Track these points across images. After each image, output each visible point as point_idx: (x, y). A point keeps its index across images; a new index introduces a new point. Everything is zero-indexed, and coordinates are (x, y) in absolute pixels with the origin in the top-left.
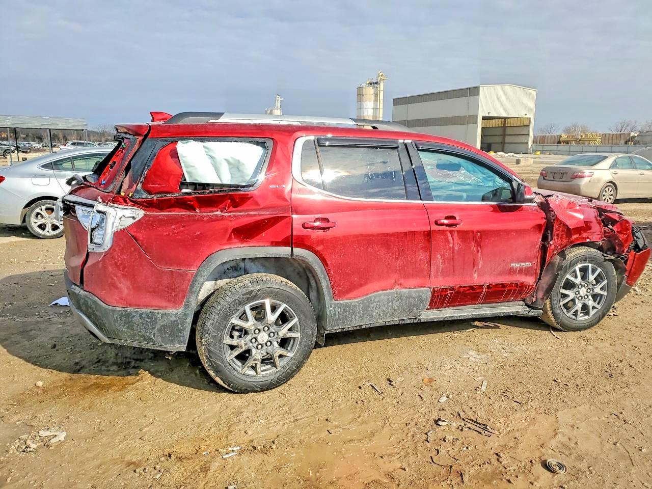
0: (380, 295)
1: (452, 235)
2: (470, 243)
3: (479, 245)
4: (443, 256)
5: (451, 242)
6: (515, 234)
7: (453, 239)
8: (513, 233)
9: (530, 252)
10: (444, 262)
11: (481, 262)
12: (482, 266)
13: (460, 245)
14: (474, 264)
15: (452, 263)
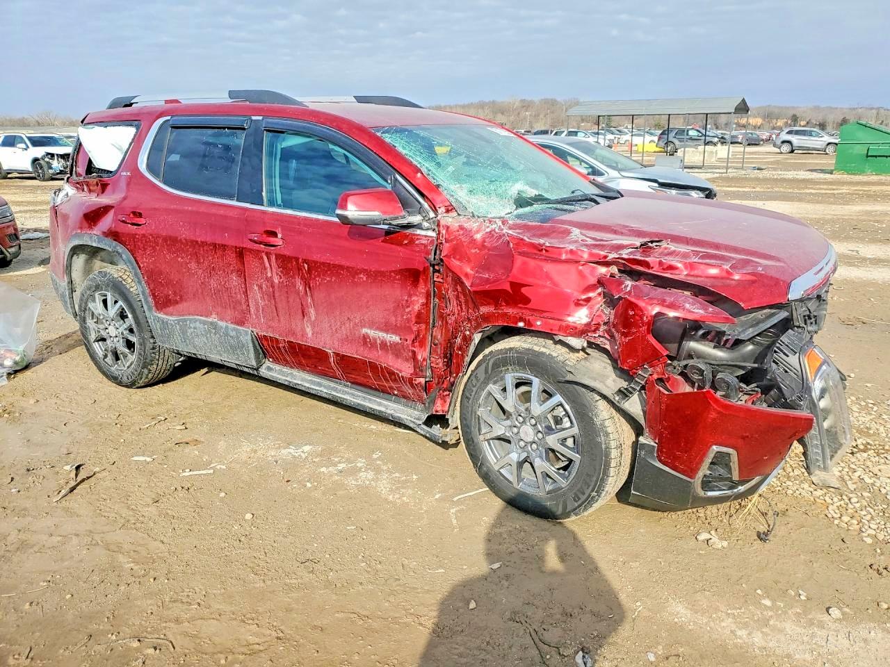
0: (196, 321)
1: (269, 259)
2: (293, 277)
3: (307, 284)
4: (260, 287)
5: (269, 269)
6: (365, 279)
7: (270, 266)
8: (362, 276)
9: (396, 316)
10: (262, 298)
11: (312, 312)
12: (316, 317)
13: (281, 278)
14: (303, 312)
15: (273, 302)
